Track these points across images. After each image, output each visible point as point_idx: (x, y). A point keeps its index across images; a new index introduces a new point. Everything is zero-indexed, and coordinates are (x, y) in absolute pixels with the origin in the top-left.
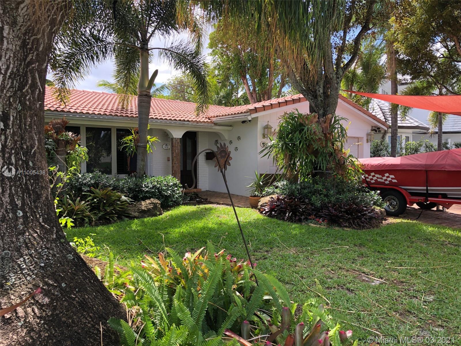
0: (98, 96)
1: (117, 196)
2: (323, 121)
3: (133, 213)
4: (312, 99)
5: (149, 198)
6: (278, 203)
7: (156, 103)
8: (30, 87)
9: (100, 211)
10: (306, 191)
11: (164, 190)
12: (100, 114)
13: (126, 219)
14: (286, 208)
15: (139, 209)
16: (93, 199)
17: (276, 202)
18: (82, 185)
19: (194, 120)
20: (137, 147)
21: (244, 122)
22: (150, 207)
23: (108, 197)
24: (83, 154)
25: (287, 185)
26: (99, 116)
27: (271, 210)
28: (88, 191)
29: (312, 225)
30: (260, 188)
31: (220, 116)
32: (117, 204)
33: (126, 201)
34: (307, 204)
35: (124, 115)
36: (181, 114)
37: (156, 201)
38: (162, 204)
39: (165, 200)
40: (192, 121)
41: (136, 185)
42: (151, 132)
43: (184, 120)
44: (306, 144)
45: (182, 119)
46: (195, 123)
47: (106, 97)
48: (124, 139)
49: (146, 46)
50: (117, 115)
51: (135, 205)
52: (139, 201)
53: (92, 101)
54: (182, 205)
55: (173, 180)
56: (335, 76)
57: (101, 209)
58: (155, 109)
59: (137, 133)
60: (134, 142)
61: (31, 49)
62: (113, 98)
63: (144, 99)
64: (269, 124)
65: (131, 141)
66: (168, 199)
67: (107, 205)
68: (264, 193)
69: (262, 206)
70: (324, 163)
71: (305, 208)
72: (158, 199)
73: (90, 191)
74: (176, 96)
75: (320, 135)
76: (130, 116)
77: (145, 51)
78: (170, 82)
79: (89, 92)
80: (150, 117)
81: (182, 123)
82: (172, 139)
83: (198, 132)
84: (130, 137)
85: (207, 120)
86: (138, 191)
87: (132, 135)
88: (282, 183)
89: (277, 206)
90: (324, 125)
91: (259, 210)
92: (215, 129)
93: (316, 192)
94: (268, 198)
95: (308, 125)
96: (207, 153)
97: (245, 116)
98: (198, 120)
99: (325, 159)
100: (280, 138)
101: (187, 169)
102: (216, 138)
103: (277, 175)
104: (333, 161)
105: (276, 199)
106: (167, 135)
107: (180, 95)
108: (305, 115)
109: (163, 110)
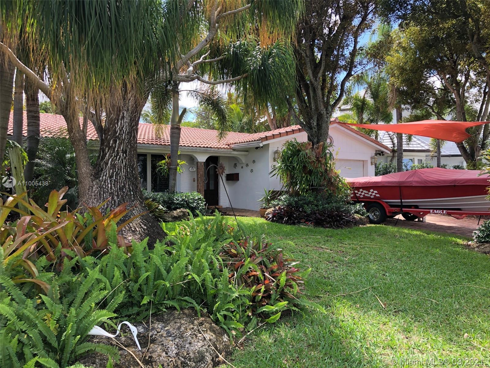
1: (156, 205)
2: (316, 147)
3: (167, 219)
4: (308, 130)
5: (180, 208)
6: (279, 211)
10: (301, 202)
11: (191, 203)
14: (284, 215)
15: (172, 216)
19: (216, 147)
20: (169, 169)
21: (257, 148)
22: (180, 214)
23: (150, 205)
25: (287, 198)
27: (273, 216)
29: (302, 226)
30: (268, 201)
31: (237, 143)
32: (156, 212)
33: (162, 209)
34: (301, 212)
35: (159, 143)
36: (205, 142)
37: (185, 210)
40: (214, 147)
41: (169, 198)
42: (180, 157)
44: (302, 166)
45: (206, 146)
46: (217, 149)
48: (159, 163)
49: (177, 89)
51: (169, 213)
52: (172, 211)
54: (205, 215)
55: (198, 196)
56: (325, 112)
59: (170, 158)
60: (167, 165)
61: (133, 120)
63: (175, 131)
64: (279, 149)
65: (164, 164)
68: (270, 205)
69: (267, 214)
70: (316, 180)
71: (299, 214)
72: (187, 209)
74: (201, 122)
75: (314, 159)
76: (163, 144)
77: (176, 93)
78: (196, 110)
80: (180, 144)
81: (205, 149)
82: (198, 162)
83: (220, 156)
84: (163, 162)
85: (227, 146)
86: (171, 203)
87: (166, 159)
88: (284, 196)
89: (278, 213)
90: (317, 151)
91: (265, 218)
92: (233, 154)
93: (309, 203)
94: (273, 209)
95: (303, 151)
96: (227, 175)
97: (258, 143)
98: (219, 147)
99: (317, 178)
100: (283, 161)
101: (211, 189)
102: (235, 161)
103: (283, 191)
104: (325, 179)
105: (278, 209)
106: (193, 159)
107: (205, 122)
108: (302, 143)
109: (190, 138)
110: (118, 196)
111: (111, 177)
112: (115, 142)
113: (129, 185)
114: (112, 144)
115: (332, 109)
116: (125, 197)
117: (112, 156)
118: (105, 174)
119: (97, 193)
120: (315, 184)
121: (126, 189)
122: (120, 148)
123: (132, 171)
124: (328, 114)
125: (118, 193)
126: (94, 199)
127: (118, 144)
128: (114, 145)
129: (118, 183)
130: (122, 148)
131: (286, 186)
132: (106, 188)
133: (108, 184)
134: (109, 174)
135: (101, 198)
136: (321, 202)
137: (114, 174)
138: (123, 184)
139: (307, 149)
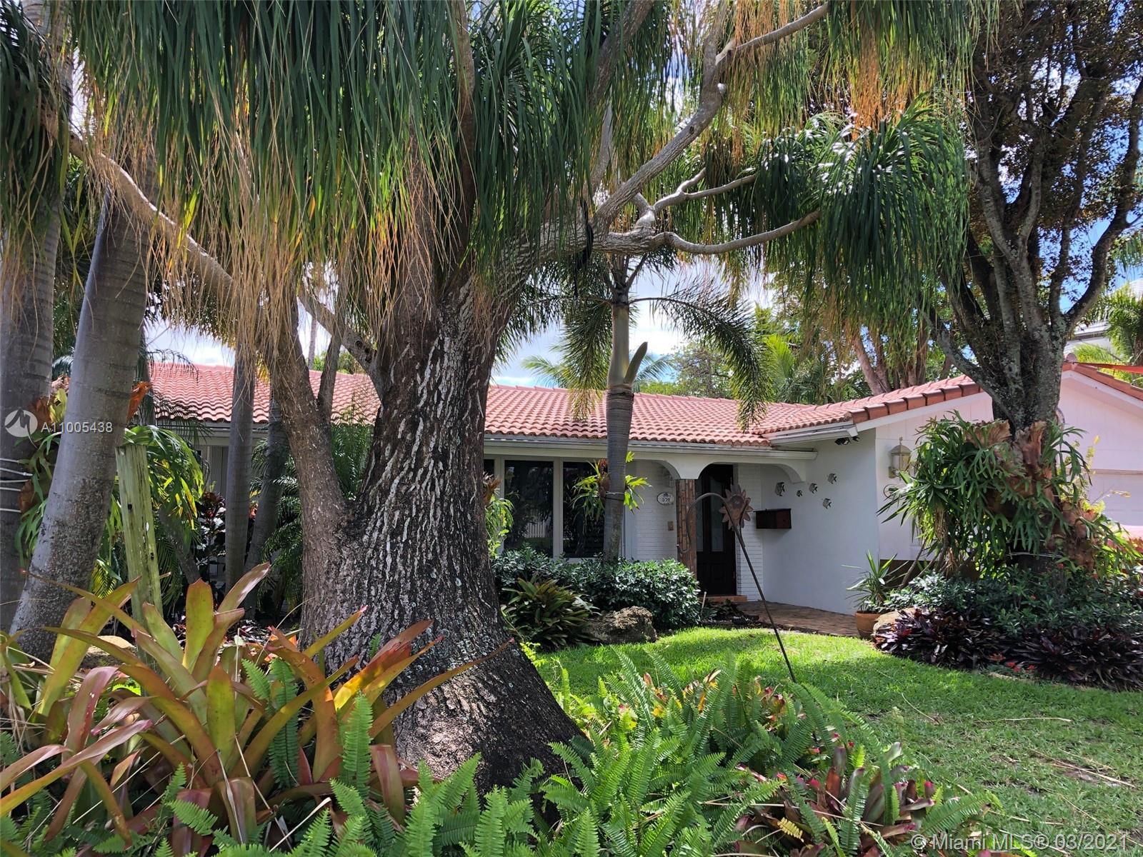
0: (526, 396)
1: (566, 597)
2: (1023, 437)
3: (596, 635)
4: (994, 388)
5: (629, 605)
6: (917, 625)
7: (644, 404)
8: (470, 414)
9: (534, 625)
10: (985, 599)
11: (660, 591)
12: (534, 434)
13: (583, 645)
14: (934, 637)
15: (608, 627)
16: (521, 602)
17: (913, 623)
18: (501, 573)
19: (726, 439)
20: (604, 498)
21: (840, 441)
22: (630, 623)
23: (549, 597)
24: (503, 512)
25: (939, 585)
26: (531, 438)
27: (901, 639)
28: (512, 586)
29: (998, 675)
30: (880, 592)
31: (784, 429)
32: (567, 614)
33: (583, 608)
34: (988, 628)
35: (580, 434)
36: (697, 427)
37: (643, 611)
38: (654, 619)
39: (663, 612)
40: (721, 441)
41: (603, 577)
42: (633, 468)
43: (703, 441)
44: (982, 490)
45: (699, 438)
46: (728, 447)
47: (542, 396)
48: (579, 484)
49: (624, 297)
50: (565, 435)
51: (601, 618)
52: (608, 612)
53: (516, 407)
54: (699, 626)
55: (678, 570)
56: (1046, 335)
57: (537, 621)
58: (641, 419)
59: (606, 470)
60: (600, 489)
61: (472, 363)
62: (557, 397)
63: (618, 401)
64: (904, 443)
65: (592, 486)
66: (668, 611)
67: (548, 614)
68: (887, 603)
69: (879, 631)
70: (1029, 533)
71: (982, 636)
72: (649, 608)
73: (515, 586)
74: (691, 382)
75: (1018, 469)
76: (590, 435)
77: (622, 308)
78: (678, 354)
79: (508, 388)
80: (631, 436)
81: (698, 447)
82: (678, 481)
83: (737, 465)
84: (591, 479)
85: (756, 438)
86: (607, 591)
87: (595, 473)
88: (929, 579)
89: (915, 631)
90: (1027, 446)
91: (875, 641)
92: (773, 458)
93: (1011, 601)
94: (896, 615)
95: (984, 447)
96: (758, 513)
97: (843, 427)
98: (734, 440)
99: (1032, 526)
100: (921, 477)
101: (714, 550)
102: (778, 477)
103: (922, 563)
104: (1056, 529)
105: (912, 616)
106: (668, 473)
107: (701, 382)
108: (978, 425)
109: (658, 420)
110: (412, 594)
111: (395, 533)
112: (413, 426)
113: (449, 558)
114: (404, 433)
115: (1068, 325)
116: (437, 596)
117: (402, 469)
118: (378, 524)
119: (351, 585)
120: (1027, 543)
121: (439, 570)
122: (428, 445)
123: (464, 515)
124: (1056, 338)
125: (413, 585)
126: (343, 602)
127: (423, 432)
128: (408, 437)
129: (414, 551)
130: (432, 445)
131: (933, 548)
132: (377, 568)
133: (385, 557)
134: (390, 525)
135: (360, 598)
136: (1051, 602)
137: (407, 524)
138: (430, 556)
139: (995, 441)
